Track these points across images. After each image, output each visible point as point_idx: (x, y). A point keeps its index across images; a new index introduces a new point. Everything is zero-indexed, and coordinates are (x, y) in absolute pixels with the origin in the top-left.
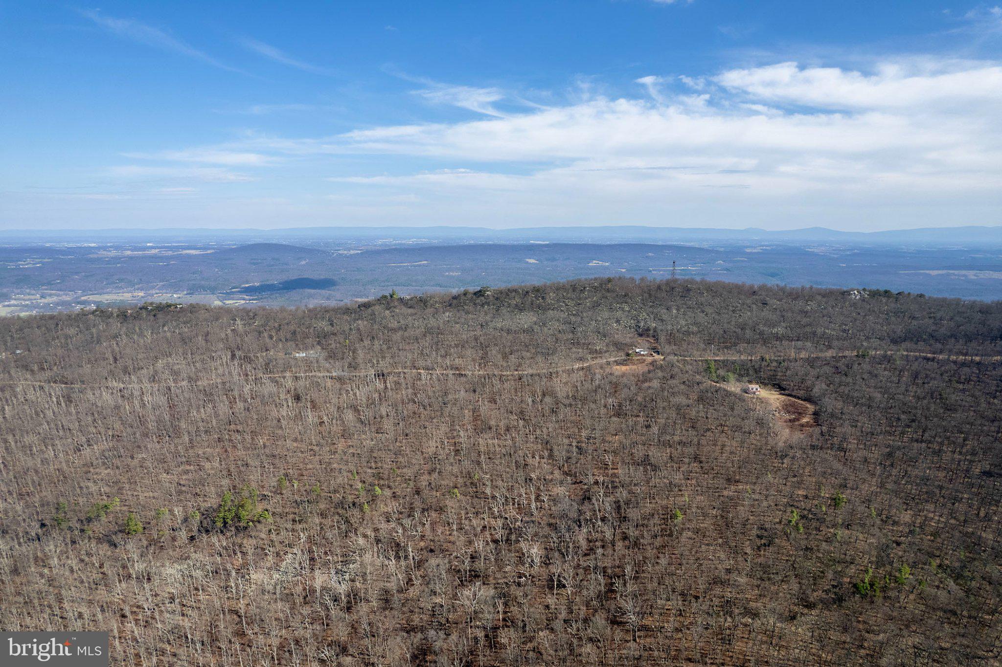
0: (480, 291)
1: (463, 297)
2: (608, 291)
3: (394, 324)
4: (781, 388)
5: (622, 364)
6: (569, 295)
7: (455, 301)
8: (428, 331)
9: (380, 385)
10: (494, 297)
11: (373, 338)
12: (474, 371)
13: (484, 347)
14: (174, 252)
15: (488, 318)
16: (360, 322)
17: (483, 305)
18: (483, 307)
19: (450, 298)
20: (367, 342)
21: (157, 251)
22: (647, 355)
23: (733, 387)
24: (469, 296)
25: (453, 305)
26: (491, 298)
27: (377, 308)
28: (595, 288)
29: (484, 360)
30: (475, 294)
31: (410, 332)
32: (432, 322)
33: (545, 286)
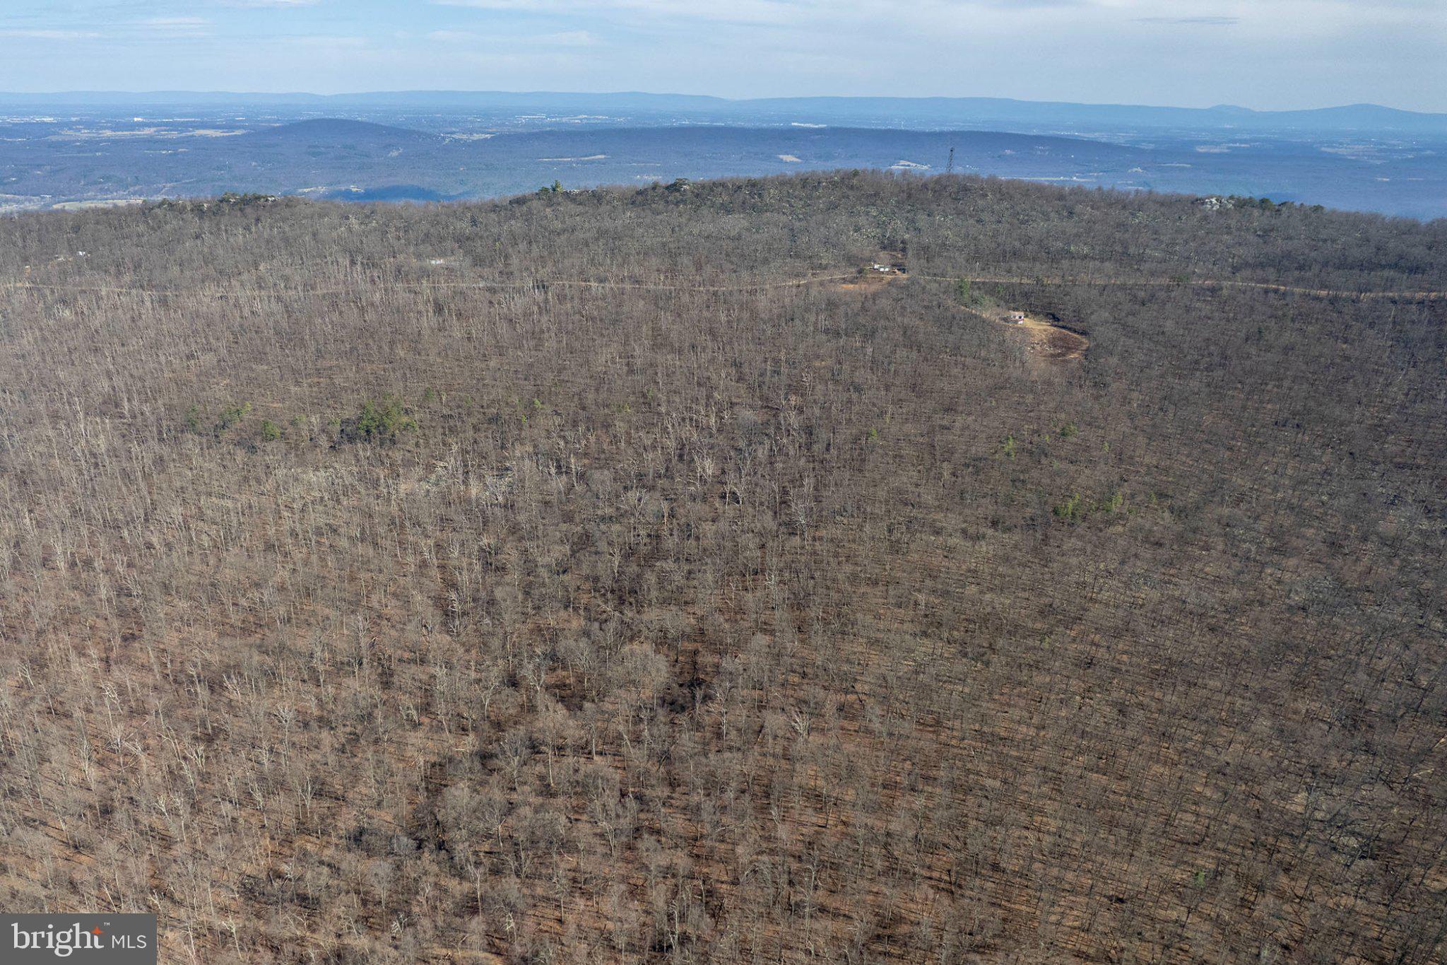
0: (675, 185)
1: (650, 192)
2: (852, 188)
3: (558, 225)
4: (1054, 318)
5: (851, 282)
6: (797, 193)
7: (640, 198)
8: (602, 233)
9: (539, 296)
10: (693, 192)
11: (530, 242)
12: (657, 284)
13: (673, 255)
14: (182, 132)
15: (683, 220)
16: (513, 222)
17: (677, 204)
18: (678, 206)
19: (634, 193)
20: (523, 246)
21: (153, 130)
22: (888, 273)
23: (989, 313)
24: (659, 191)
25: (637, 202)
26: (689, 194)
27: (535, 204)
28: (834, 184)
29: (672, 271)
30: (667, 188)
31: (580, 235)
32: (608, 224)
33: (765, 179)
